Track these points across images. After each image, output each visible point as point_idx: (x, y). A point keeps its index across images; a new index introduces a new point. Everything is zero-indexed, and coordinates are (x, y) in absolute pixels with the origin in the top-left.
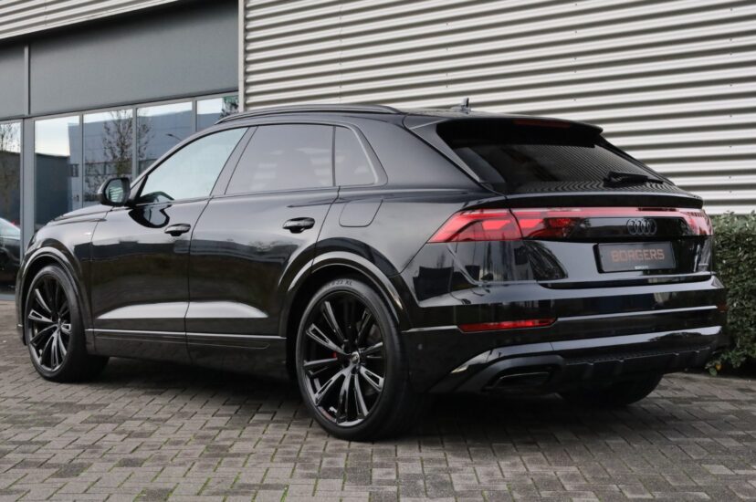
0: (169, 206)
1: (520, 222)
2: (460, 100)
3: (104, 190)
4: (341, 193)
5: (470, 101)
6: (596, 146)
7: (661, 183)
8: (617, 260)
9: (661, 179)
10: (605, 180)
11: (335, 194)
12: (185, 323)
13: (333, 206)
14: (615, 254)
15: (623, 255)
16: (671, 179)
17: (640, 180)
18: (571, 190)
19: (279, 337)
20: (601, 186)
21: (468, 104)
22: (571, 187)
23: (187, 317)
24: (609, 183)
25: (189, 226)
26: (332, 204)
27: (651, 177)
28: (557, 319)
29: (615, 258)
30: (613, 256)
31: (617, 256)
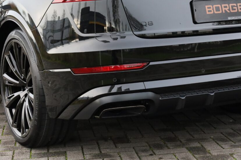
28: (149, 64)
29: (209, 11)
30: (207, 10)
31: (211, 9)
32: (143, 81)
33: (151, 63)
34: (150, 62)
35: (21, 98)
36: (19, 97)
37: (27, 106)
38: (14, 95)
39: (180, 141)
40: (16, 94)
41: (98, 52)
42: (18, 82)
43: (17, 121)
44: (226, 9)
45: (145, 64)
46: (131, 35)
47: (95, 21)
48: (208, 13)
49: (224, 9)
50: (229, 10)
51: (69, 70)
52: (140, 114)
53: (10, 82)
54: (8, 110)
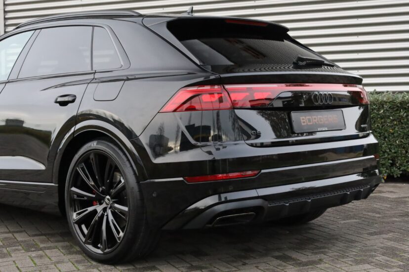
1: (231, 95)
2: (188, 8)
4: (97, 76)
5: (194, 9)
6: (285, 40)
7: (333, 66)
8: (305, 124)
9: (331, 64)
10: (294, 63)
11: (91, 76)
13: (90, 85)
14: (303, 119)
15: (309, 120)
17: (319, 64)
19: (53, 184)
20: (291, 68)
21: (192, 11)
22: (267, 69)
24: (297, 66)
26: (89, 83)
27: (326, 62)
28: (261, 171)
29: (304, 122)
30: (302, 121)
31: (305, 120)
32: (255, 189)
33: (263, 171)
35: (99, 212)
36: (95, 212)
37: (112, 220)
38: (87, 210)
39: (259, 251)
40: (90, 209)
41: (206, 161)
42: (94, 196)
43: (93, 237)
44: (316, 120)
45: (256, 172)
46: (243, 144)
47: (201, 132)
48: (303, 124)
49: (314, 120)
50: (318, 121)
51: (181, 179)
52: (248, 221)
53: (79, 195)
54: (76, 226)
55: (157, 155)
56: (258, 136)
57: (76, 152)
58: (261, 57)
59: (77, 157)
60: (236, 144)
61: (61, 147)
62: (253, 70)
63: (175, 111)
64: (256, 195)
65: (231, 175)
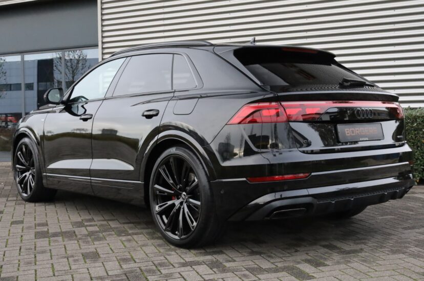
0: (86, 103)
1: (287, 110)
2: (251, 39)
3: (47, 95)
4: (176, 94)
5: (256, 39)
6: (332, 65)
7: (373, 86)
8: (349, 135)
9: (372, 85)
10: (340, 84)
11: (172, 95)
12: (89, 172)
13: (170, 102)
14: (347, 131)
15: (353, 132)
16: (377, 84)
17: (361, 85)
18: (316, 90)
19: (140, 182)
20: (337, 88)
21: (255, 41)
23: (91, 168)
24: (342, 86)
25: (92, 115)
26: (169, 100)
27: (367, 83)
29: (348, 133)
31: (349, 132)
32: (307, 188)
33: (313, 174)
34: (311, 173)
35: (176, 205)
36: (174, 205)
37: (187, 212)
38: (167, 204)
40: (169, 203)
42: (173, 192)
43: (171, 226)
45: (307, 175)
46: (296, 151)
47: (261, 141)
48: (347, 135)
49: (357, 132)
50: (360, 132)
51: (244, 179)
52: (300, 215)
53: (161, 191)
54: (158, 216)
55: (225, 159)
56: (309, 144)
57: (159, 156)
58: (311, 79)
59: (159, 160)
60: (290, 151)
61: (146, 152)
62: (305, 90)
63: (240, 123)
64: (307, 194)
65: (286, 176)
